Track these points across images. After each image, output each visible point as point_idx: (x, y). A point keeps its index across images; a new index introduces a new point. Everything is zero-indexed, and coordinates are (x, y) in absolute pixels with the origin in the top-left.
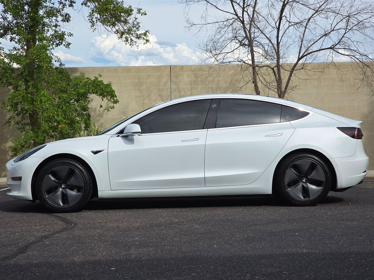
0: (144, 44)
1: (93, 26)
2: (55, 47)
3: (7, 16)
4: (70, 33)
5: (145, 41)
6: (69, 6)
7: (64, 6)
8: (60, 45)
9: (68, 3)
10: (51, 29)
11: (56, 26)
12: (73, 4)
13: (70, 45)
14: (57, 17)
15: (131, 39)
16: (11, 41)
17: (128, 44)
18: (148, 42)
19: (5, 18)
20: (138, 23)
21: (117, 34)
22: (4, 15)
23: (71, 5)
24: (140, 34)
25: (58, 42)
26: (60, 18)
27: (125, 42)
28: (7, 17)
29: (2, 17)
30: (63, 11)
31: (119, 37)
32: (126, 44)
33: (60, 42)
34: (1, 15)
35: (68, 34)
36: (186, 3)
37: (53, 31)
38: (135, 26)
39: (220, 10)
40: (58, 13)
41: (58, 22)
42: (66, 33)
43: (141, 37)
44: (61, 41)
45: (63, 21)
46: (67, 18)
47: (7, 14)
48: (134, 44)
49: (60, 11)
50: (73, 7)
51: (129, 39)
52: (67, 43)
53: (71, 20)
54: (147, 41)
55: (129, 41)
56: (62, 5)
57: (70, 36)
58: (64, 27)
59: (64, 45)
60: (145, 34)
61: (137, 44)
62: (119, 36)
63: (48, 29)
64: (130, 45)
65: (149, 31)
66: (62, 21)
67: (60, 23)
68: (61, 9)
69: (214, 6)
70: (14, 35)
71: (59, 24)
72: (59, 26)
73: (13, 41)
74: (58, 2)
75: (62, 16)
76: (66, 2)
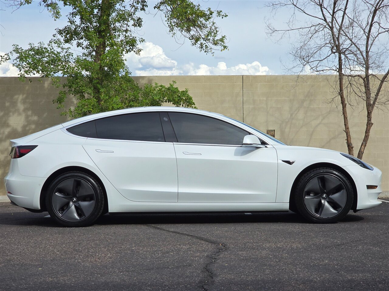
0: (221, 51)
1: (172, 31)
2: (126, 53)
3: (74, 19)
4: (142, 38)
5: (223, 47)
6: (141, 10)
7: (136, 9)
8: (130, 51)
9: (140, 6)
10: (122, 34)
11: (126, 31)
12: (145, 8)
13: (140, 51)
14: (128, 21)
15: (206, 46)
16: (78, 46)
17: (202, 50)
18: (225, 49)
19: (72, 22)
20: (216, 28)
21: (192, 40)
22: (72, 18)
23: (143, 9)
24: (217, 40)
25: (128, 48)
26: (131, 23)
27: (200, 48)
28: (74, 21)
29: (69, 21)
30: (135, 15)
31: (192, 44)
32: (201, 51)
33: (130, 48)
34: (69, 18)
35: (140, 40)
36: (272, 6)
37: (123, 36)
38: (212, 31)
39: (308, 14)
40: (129, 17)
41: (128, 26)
42: (137, 39)
43: (218, 44)
44: (132, 47)
45: (134, 25)
46: (138, 23)
47: (74, 18)
48: (210, 51)
49: (131, 15)
50: (145, 11)
51: (204, 46)
52: (137, 50)
53: (142, 24)
54: (225, 47)
55: (204, 48)
56: (134, 8)
57: (142, 42)
58: (135, 32)
59: (134, 52)
60: (222, 40)
61: (213, 51)
62: (193, 42)
63: (119, 34)
64: (205, 52)
65: (225, 37)
66: (132, 25)
67: (131, 28)
68: (133, 12)
69: (302, 10)
70: (81, 41)
71: (129, 29)
72: (130, 31)
73: (79, 47)
74: (130, 5)
75: (134, 20)
76: (138, 5)
